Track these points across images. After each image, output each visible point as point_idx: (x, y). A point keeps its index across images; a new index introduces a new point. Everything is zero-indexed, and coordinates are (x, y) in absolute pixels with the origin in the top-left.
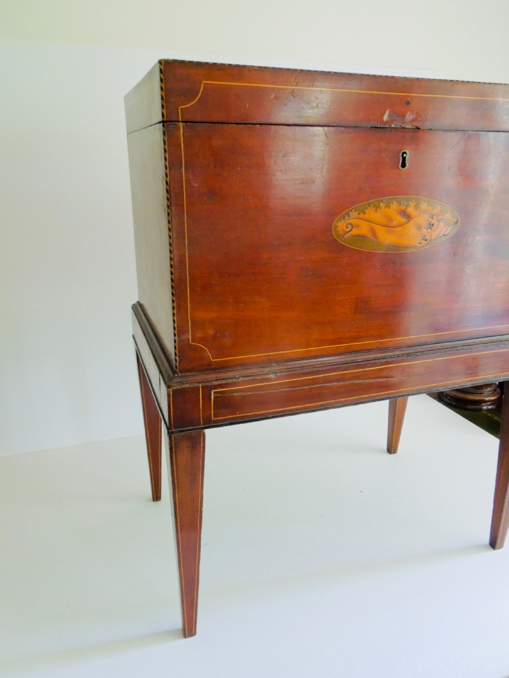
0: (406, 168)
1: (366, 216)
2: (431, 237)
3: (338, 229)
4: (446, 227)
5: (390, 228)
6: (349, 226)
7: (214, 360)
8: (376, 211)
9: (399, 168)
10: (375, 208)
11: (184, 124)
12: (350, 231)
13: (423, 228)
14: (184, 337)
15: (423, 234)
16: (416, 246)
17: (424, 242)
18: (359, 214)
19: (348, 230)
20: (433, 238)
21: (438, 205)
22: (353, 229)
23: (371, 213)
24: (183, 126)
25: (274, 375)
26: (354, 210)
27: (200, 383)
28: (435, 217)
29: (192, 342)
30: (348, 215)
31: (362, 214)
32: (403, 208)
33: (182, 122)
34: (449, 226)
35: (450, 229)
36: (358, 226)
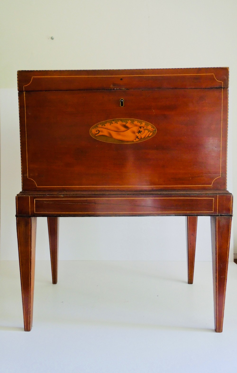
0: (123, 106)
1: (106, 127)
2: (141, 137)
3: (92, 132)
4: (149, 133)
5: (118, 133)
6: (98, 131)
7: (38, 187)
8: (110, 125)
9: (120, 106)
10: (110, 123)
11: (25, 92)
12: (98, 133)
13: (136, 133)
14: (25, 175)
15: (137, 135)
16: (133, 141)
17: (137, 139)
18: (102, 126)
19: (97, 133)
20: (142, 137)
21: (143, 122)
22: (100, 132)
23: (108, 125)
24: (25, 93)
25: (63, 196)
26: (99, 124)
27: (30, 195)
28: (142, 128)
29: (28, 178)
30: (97, 126)
31: (103, 126)
32: (124, 123)
33: (25, 91)
34: (151, 132)
35: (151, 133)
36: (102, 131)
